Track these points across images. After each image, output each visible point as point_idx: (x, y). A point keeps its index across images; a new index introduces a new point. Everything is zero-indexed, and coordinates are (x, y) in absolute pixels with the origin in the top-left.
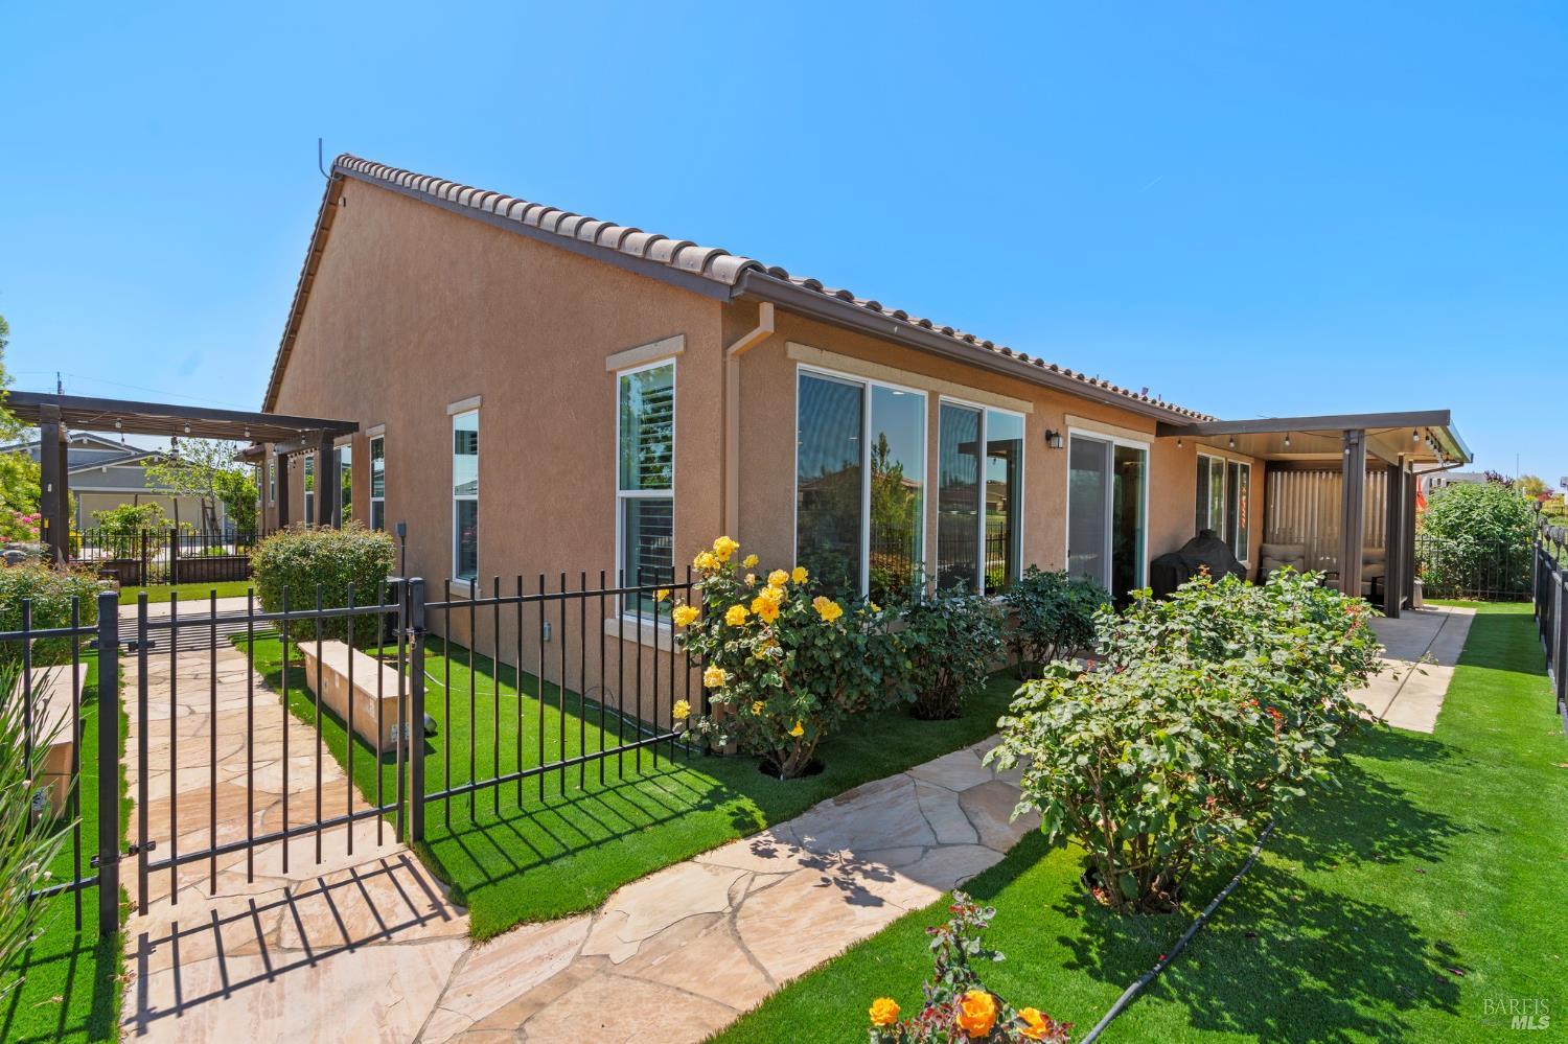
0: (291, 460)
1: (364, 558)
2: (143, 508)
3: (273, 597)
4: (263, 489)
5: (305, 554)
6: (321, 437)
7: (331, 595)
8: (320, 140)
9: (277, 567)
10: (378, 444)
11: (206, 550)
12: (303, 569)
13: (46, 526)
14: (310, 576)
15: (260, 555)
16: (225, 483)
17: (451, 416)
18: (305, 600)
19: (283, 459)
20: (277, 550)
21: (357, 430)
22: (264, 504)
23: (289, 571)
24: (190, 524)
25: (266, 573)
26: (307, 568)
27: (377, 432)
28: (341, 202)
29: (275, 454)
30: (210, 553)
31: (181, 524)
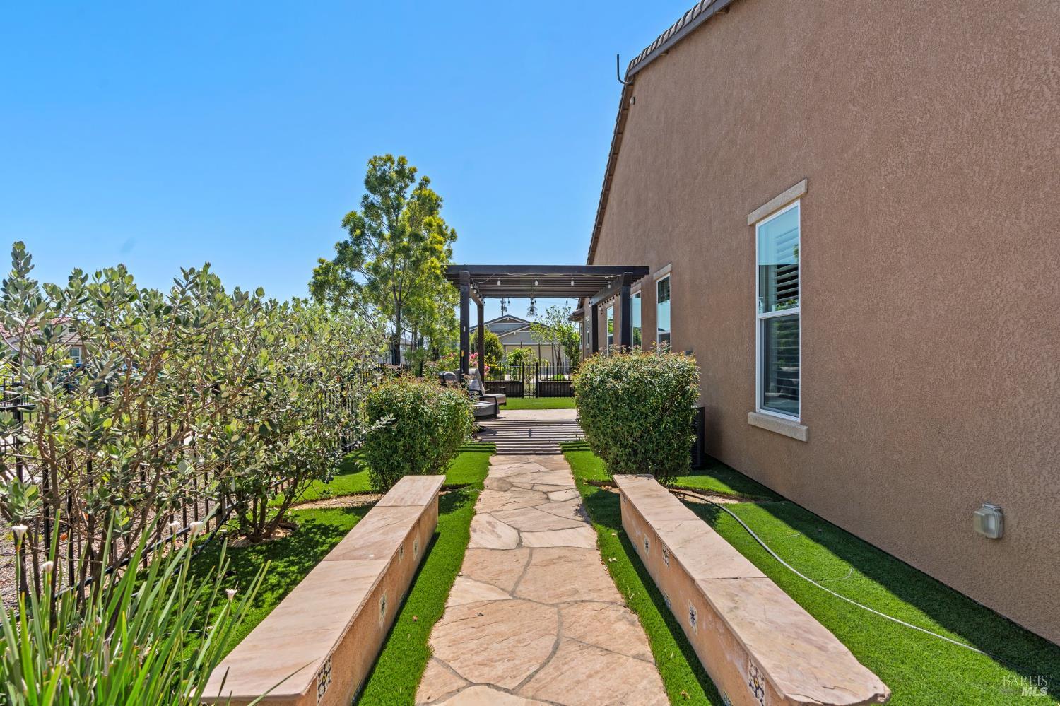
0: (600, 309)
1: (674, 383)
2: (524, 351)
3: (590, 420)
4: (583, 337)
5: (618, 377)
6: (622, 281)
7: (642, 421)
8: (618, 56)
9: (594, 389)
10: (664, 284)
11: (554, 377)
12: (616, 393)
13: (463, 355)
14: (622, 400)
15: (580, 377)
16: (563, 333)
17: (753, 226)
18: (618, 425)
19: (595, 308)
20: (593, 372)
21: (648, 273)
22: (584, 347)
23: (603, 394)
24: (546, 360)
25: (586, 395)
26: (620, 392)
27: (664, 273)
28: (632, 101)
29: (590, 306)
30: (555, 379)
31: (542, 360)
